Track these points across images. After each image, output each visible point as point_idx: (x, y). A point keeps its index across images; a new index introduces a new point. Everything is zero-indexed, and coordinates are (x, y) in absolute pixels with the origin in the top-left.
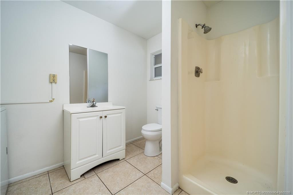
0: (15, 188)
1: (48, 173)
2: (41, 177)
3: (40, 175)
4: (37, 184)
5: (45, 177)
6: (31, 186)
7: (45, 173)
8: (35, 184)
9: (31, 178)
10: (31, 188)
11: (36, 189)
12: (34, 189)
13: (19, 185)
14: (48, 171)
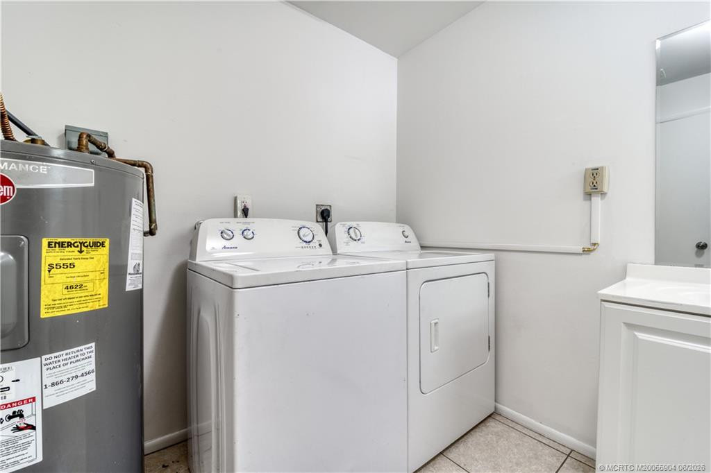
0: (496, 430)
1: (569, 455)
2: (547, 451)
3: (552, 444)
4: (527, 455)
5: (555, 458)
6: (515, 450)
7: (562, 449)
8: (525, 452)
9: (531, 434)
10: (511, 455)
11: (516, 463)
12: (514, 461)
13: (506, 428)
14: (572, 451)
